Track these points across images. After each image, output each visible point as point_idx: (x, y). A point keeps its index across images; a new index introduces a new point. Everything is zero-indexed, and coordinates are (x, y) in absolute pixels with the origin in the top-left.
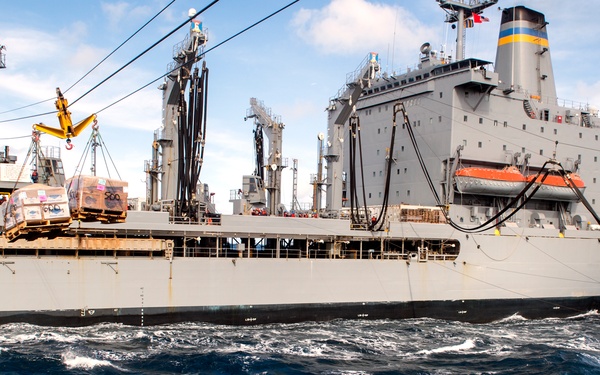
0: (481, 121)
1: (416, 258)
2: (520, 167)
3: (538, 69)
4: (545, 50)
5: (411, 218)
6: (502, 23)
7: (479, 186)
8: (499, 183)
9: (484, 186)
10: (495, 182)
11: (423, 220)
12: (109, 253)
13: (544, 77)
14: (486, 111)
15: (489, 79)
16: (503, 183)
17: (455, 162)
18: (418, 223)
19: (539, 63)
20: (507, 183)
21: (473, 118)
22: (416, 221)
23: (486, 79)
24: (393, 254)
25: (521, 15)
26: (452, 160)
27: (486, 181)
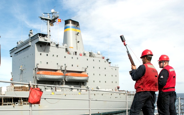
0: (47, 55)
1: (18, 104)
2: (62, 71)
3: (76, 39)
4: (78, 33)
5: (17, 90)
6: (65, 25)
7: (44, 77)
8: (52, 76)
9: (46, 77)
10: (51, 76)
11: (23, 90)
13: (78, 42)
14: (48, 52)
15: (47, 40)
16: (54, 76)
17: (37, 70)
18: (20, 91)
19: (76, 37)
20: (56, 76)
21: (44, 54)
22: (19, 91)
23: (45, 40)
24: (9, 103)
25: (70, 22)
26: (36, 69)
27: (47, 76)
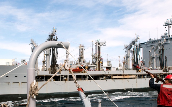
12: (127, 78)
